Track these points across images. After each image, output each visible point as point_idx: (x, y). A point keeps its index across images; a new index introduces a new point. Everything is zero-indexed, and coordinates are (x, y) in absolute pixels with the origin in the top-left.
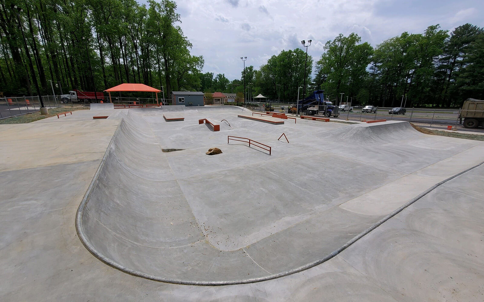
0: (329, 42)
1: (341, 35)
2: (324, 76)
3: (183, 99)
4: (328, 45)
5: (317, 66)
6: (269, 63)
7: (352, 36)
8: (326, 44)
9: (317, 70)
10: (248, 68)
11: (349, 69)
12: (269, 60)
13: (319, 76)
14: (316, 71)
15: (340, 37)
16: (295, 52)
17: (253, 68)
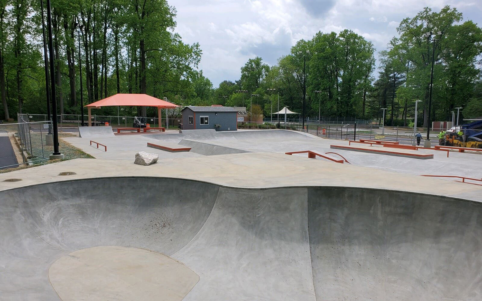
0: (405, 21)
1: (428, 10)
2: (395, 75)
3: (206, 119)
4: (404, 25)
5: (382, 59)
6: (293, 52)
7: (445, 10)
8: (402, 23)
9: (381, 65)
10: (253, 61)
11: (440, 63)
12: (293, 47)
13: (385, 75)
14: (380, 68)
15: (427, 13)
16: (342, 35)
17: (261, 61)
